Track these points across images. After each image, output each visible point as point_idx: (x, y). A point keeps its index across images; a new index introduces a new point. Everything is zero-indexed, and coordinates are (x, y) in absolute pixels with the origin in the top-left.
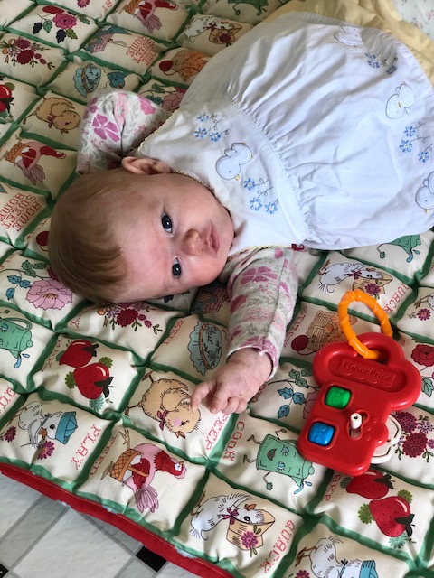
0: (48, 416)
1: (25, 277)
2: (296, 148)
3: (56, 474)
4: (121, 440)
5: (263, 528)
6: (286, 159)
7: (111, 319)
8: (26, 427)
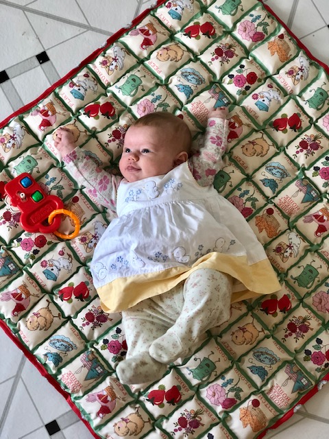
1: (158, 102)
4: (62, 112)
5: (4, 147)
7: (119, 128)
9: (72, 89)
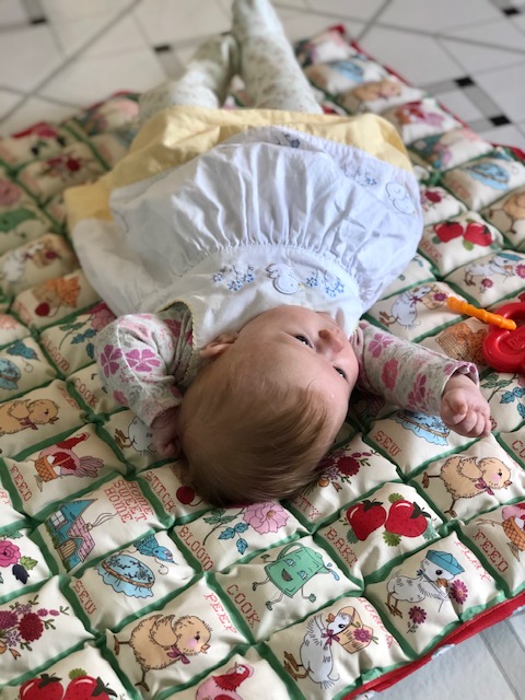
0: (420, 573)
1: (232, 524)
2: (308, 232)
3: (484, 602)
6: (310, 245)
7: (339, 479)
8: (423, 596)
9: (460, 577)
